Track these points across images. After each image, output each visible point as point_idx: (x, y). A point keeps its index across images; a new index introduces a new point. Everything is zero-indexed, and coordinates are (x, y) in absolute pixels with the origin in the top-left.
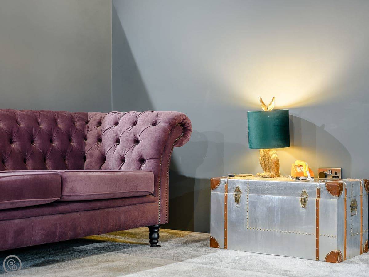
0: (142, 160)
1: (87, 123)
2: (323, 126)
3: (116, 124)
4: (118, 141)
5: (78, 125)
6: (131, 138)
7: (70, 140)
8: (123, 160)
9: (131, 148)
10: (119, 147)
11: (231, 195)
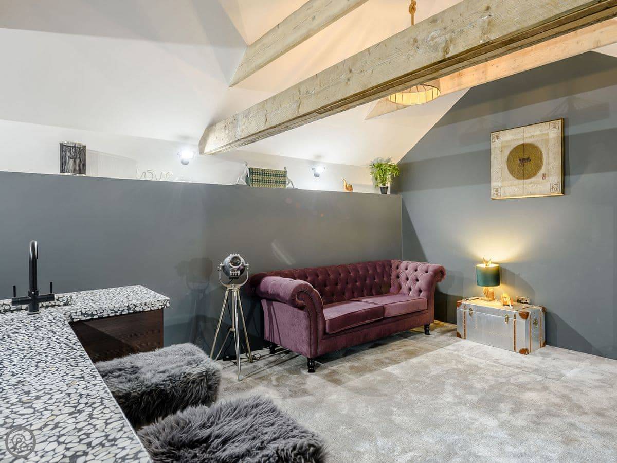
0: (420, 291)
1: (391, 267)
2: (519, 274)
3: (406, 269)
4: (407, 279)
5: (387, 269)
6: (415, 278)
7: (383, 277)
8: (410, 289)
9: (415, 284)
10: (408, 282)
11: (468, 311)
